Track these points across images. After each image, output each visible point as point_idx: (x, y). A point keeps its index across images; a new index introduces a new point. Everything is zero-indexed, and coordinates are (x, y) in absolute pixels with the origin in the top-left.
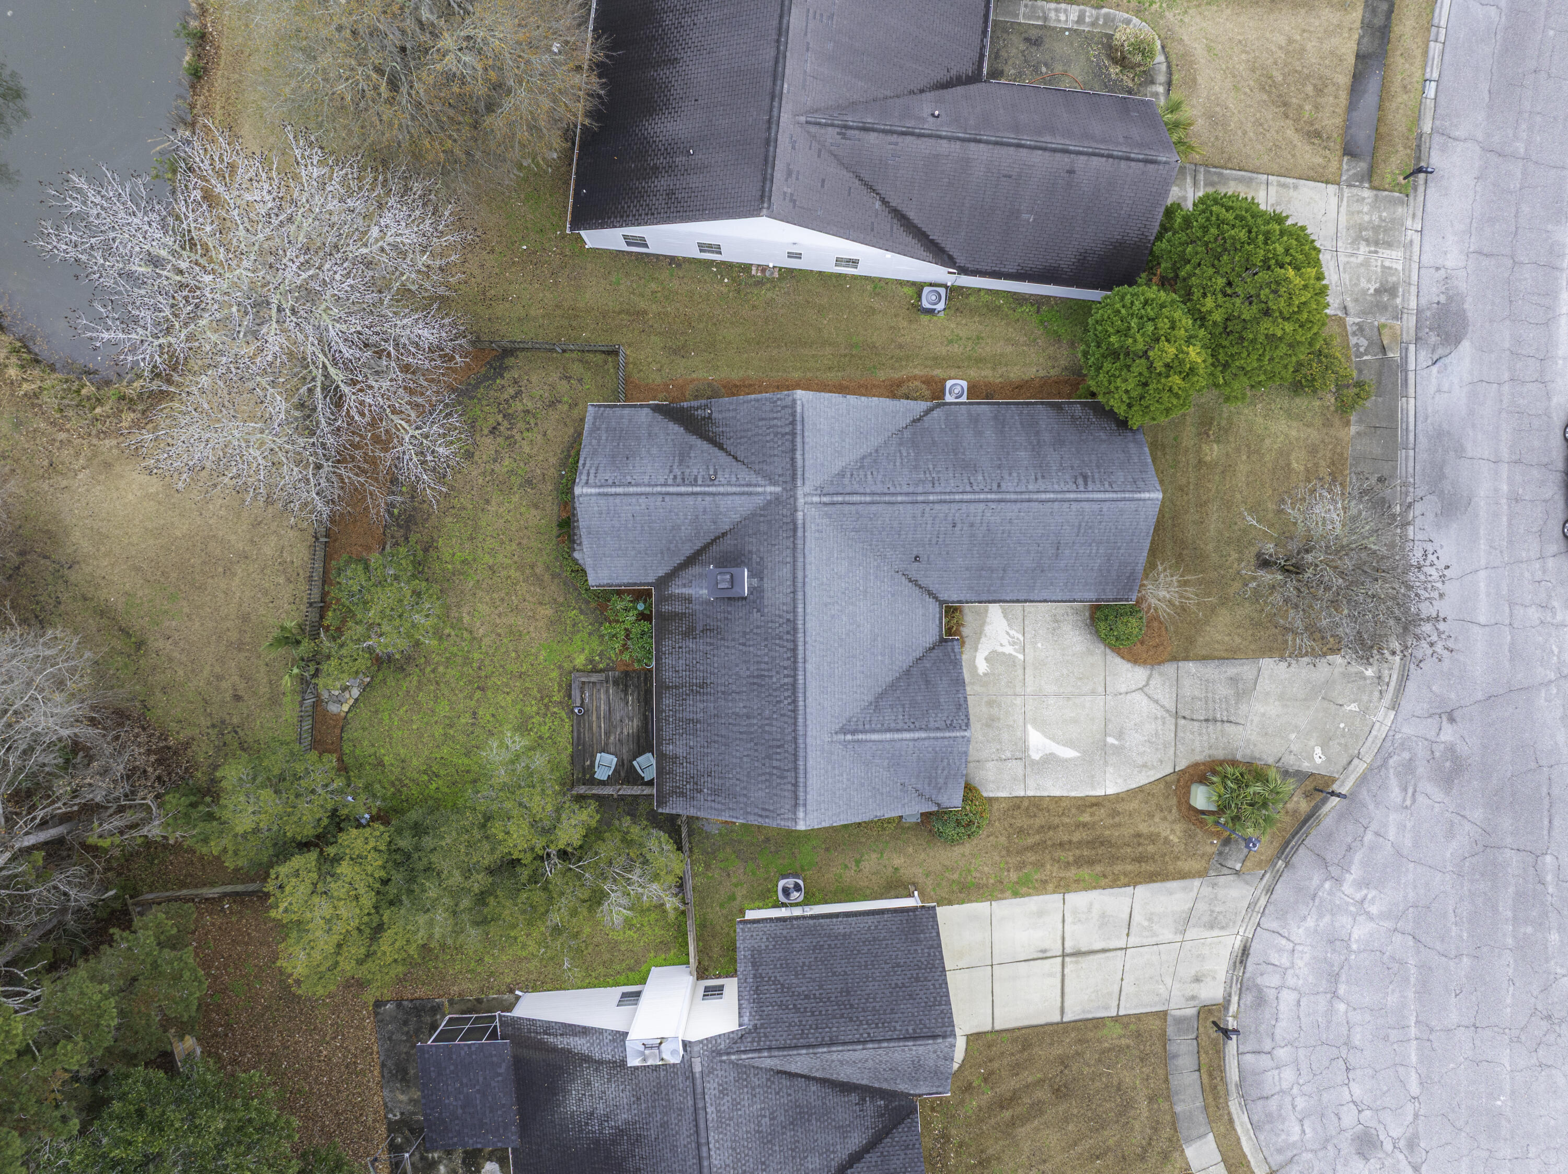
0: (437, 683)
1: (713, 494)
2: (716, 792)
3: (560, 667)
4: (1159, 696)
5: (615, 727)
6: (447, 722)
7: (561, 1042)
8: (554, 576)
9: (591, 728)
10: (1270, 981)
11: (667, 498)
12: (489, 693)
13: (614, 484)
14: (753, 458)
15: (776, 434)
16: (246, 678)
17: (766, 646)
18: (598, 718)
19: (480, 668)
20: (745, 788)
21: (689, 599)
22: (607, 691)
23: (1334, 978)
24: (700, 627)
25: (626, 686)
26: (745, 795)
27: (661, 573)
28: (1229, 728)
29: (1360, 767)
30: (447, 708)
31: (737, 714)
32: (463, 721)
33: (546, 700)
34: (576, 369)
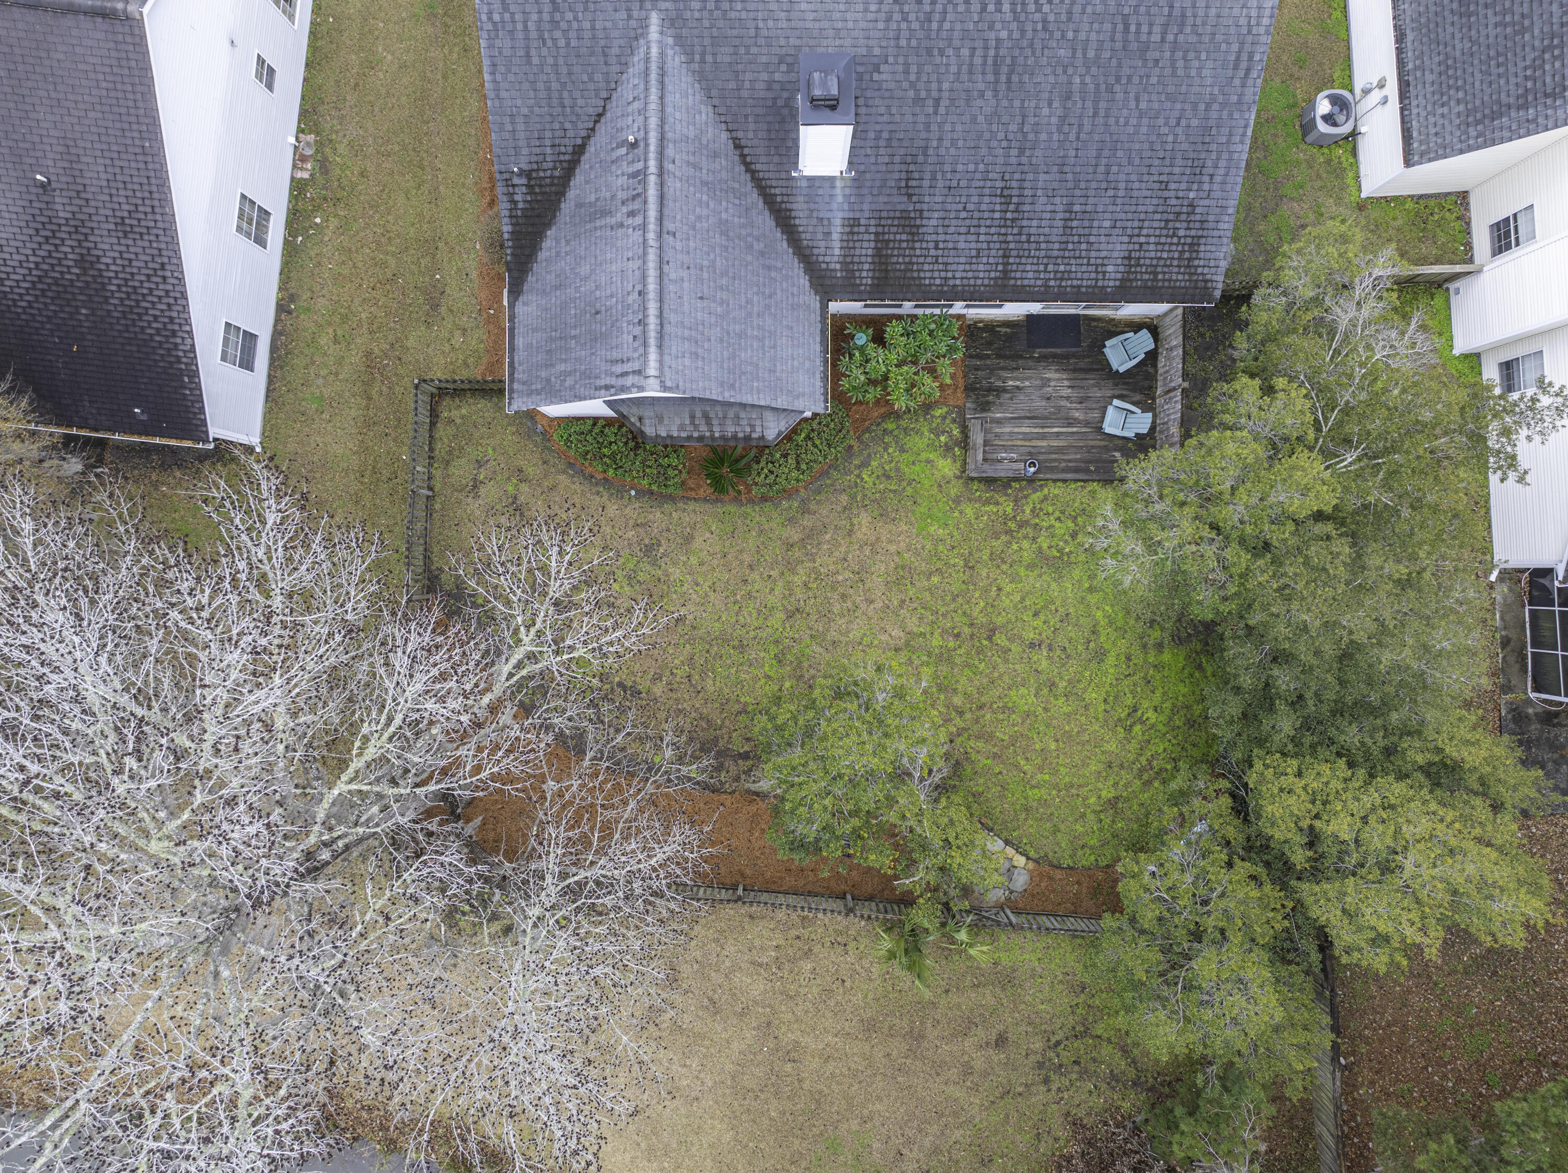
0: (981, 708)
1: (662, 139)
2: (1197, 171)
3: (957, 501)
5: (1059, 408)
6: (1045, 691)
8: (805, 510)
9: (1059, 450)
11: (669, 226)
12: (1000, 621)
13: (642, 323)
14: (598, 77)
15: (555, 24)
16: (968, 1025)
17: (941, 52)
18: (1043, 437)
19: (957, 636)
20: (1195, 105)
21: (852, 224)
22: (999, 422)
24: (900, 202)
25: (990, 390)
26: (1208, 106)
27: (804, 281)
30: (1023, 691)
31: (1063, 119)
32: (1044, 664)
33: (1012, 525)
34: (461, 470)
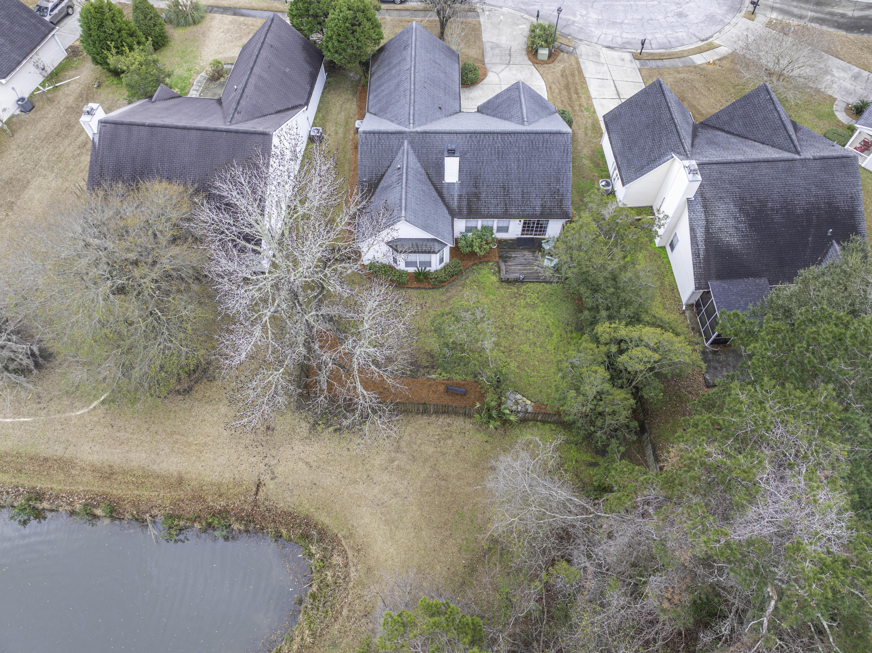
0: (510, 351)
1: (407, 166)
2: (558, 180)
3: (498, 288)
4: (501, 70)
5: (529, 262)
6: (533, 346)
7: (702, 247)
9: (531, 273)
10: (619, 41)
11: (408, 185)
12: (515, 324)
13: (401, 206)
14: (390, 156)
15: (379, 143)
17: (483, 150)
18: (525, 270)
19: (501, 328)
20: (554, 162)
21: (460, 196)
22: (510, 266)
23: (614, 23)
24: (474, 190)
25: (507, 257)
26: (558, 162)
27: (446, 211)
28: (512, 50)
29: (526, 16)
30: (525, 345)
31: (518, 166)
32: (531, 336)
33: (517, 295)
